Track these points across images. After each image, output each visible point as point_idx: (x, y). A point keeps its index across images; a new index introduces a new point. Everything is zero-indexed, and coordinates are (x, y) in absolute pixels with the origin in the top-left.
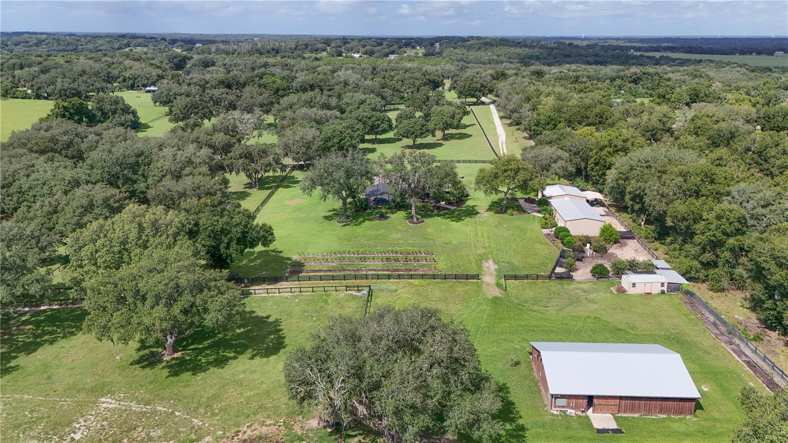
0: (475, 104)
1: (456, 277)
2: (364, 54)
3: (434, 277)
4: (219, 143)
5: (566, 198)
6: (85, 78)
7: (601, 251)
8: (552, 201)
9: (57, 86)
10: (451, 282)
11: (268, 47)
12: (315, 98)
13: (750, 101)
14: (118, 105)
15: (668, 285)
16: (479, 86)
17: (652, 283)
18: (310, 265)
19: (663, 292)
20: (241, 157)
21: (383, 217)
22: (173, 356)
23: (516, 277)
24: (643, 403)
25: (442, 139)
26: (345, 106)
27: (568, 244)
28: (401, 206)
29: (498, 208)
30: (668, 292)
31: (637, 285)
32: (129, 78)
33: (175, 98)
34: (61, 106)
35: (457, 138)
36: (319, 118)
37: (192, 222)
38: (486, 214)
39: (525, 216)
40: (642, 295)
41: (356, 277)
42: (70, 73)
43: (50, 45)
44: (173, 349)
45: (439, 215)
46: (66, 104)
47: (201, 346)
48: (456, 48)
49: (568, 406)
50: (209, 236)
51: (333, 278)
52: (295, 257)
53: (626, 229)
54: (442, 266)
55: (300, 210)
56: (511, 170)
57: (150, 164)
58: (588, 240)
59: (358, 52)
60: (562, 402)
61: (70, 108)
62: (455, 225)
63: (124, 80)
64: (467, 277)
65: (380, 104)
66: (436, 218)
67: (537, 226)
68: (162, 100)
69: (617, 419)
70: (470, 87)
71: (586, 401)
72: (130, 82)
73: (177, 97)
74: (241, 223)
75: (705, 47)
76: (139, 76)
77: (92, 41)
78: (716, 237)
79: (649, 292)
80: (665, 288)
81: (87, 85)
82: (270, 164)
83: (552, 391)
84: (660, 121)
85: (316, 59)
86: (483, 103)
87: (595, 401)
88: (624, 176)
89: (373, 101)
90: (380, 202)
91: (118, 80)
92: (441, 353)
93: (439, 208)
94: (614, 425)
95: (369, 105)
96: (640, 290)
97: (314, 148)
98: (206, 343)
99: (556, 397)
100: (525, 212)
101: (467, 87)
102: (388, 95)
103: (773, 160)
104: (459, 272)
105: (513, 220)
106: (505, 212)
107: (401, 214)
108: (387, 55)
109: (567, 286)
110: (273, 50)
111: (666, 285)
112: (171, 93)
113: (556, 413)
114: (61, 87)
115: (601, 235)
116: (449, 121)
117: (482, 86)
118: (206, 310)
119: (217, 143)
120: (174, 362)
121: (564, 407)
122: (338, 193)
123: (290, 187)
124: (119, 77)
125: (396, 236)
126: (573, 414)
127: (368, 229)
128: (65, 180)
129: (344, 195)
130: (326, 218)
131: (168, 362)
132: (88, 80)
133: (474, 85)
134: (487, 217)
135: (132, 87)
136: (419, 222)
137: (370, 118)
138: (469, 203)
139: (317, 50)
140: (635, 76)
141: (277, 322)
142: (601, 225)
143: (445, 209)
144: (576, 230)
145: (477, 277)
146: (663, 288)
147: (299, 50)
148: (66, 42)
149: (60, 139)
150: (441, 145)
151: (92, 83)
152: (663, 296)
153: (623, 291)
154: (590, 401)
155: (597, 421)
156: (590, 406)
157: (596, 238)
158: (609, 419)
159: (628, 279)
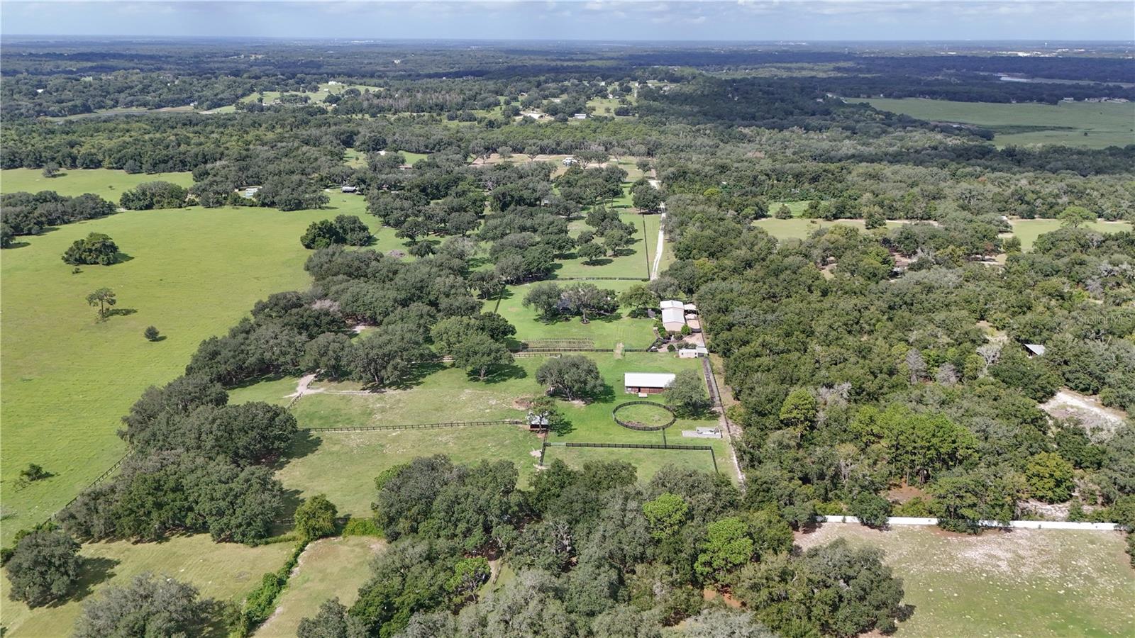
0: (647, 213)
1: (602, 351)
2: (545, 112)
3: (592, 351)
5: (672, 308)
7: (680, 338)
8: (663, 311)
10: (599, 353)
15: (698, 354)
16: (652, 197)
17: (692, 353)
18: (531, 345)
20: (478, 280)
21: (567, 319)
22: (484, 378)
23: (630, 351)
24: (657, 390)
25: (612, 256)
27: (663, 335)
28: (579, 313)
29: (634, 315)
30: (697, 357)
31: (685, 354)
32: (326, 177)
34: (317, 227)
35: (624, 255)
38: (626, 318)
39: (647, 318)
40: (686, 358)
41: (554, 350)
45: (599, 319)
46: (320, 226)
49: (632, 391)
51: (543, 351)
52: (523, 341)
53: (699, 325)
54: (597, 345)
55: (519, 314)
56: (639, 294)
58: (674, 333)
59: (539, 108)
60: (630, 389)
62: (607, 324)
64: (607, 351)
66: (597, 320)
67: (651, 325)
69: (647, 395)
70: (644, 198)
76: (333, 174)
79: (689, 356)
82: (496, 285)
83: (626, 384)
85: (491, 124)
86: (656, 212)
87: (641, 389)
90: (566, 309)
92: (585, 368)
93: (600, 315)
96: (685, 356)
97: (521, 270)
99: (627, 387)
100: (647, 316)
101: (641, 198)
104: (605, 348)
105: (642, 322)
106: (638, 316)
107: (578, 318)
109: (654, 355)
113: (627, 393)
115: (682, 330)
120: (485, 380)
121: (630, 391)
122: (543, 307)
125: (574, 330)
126: (633, 394)
127: (559, 326)
129: (545, 307)
130: (535, 320)
131: (482, 380)
133: (648, 197)
134: (626, 319)
136: (587, 322)
138: (618, 311)
139: (489, 106)
141: (521, 368)
142: (685, 325)
143: (603, 315)
144: (669, 327)
145: (612, 351)
146: (696, 355)
150: (611, 261)
152: (695, 358)
153: (678, 357)
154: (639, 389)
155: (640, 395)
156: (639, 391)
157: (678, 332)
158: (645, 395)
159: (681, 351)
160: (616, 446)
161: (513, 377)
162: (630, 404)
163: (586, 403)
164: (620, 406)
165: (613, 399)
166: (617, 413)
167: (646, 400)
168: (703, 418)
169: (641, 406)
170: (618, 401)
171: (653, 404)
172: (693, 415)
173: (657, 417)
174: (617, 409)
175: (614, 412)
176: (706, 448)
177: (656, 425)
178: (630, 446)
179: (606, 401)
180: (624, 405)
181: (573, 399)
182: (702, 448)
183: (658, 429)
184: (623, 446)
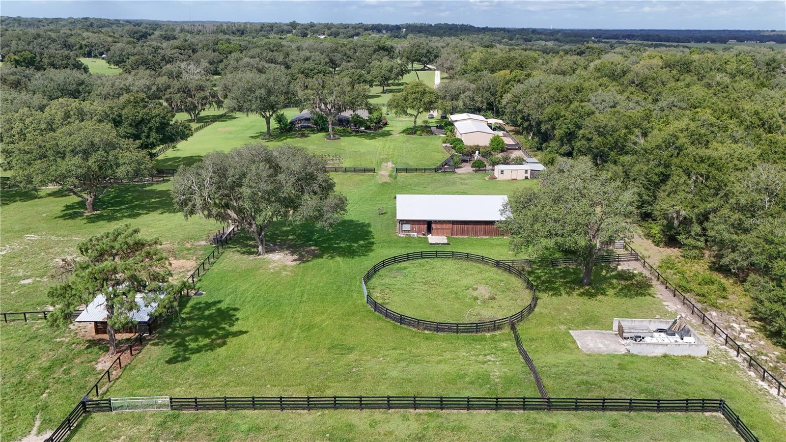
0: (422, 70)
1: (355, 170)
2: (329, 36)
4: (162, 85)
5: (469, 121)
6: (39, 40)
7: (487, 155)
8: (455, 124)
9: (12, 48)
10: (350, 174)
11: (234, 28)
12: (262, 54)
13: (662, 58)
14: (69, 61)
15: (531, 173)
16: (425, 51)
17: (517, 170)
19: (526, 178)
20: (179, 91)
21: (304, 136)
22: (93, 213)
23: (406, 171)
24: (470, 227)
25: (381, 93)
26: (291, 63)
27: (460, 150)
29: (409, 131)
30: (531, 178)
31: (505, 172)
32: (85, 45)
33: (128, 58)
34: (12, 59)
35: (395, 92)
36: (261, 67)
37: (116, 113)
38: (398, 135)
39: (433, 136)
40: (509, 180)
42: (25, 36)
43: (10, 25)
44: (93, 207)
45: (355, 136)
46: (17, 58)
47: (118, 208)
48: (421, 32)
49: (412, 231)
50: (131, 125)
53: (514, 142)
54: (346, 164)
55: (230, 133)
56: (418, 92)
57: (91, 93)
58: (478, 148)
59: (324, 34)
60: (407, 227)
61: (21, 62)
62: (367, 141)
63: (81, 48)
64: (365, 170)
65: (324, 61)
66: (353, 137)
67: (440, 141)
68: (115, 60)
69: (448, 239)
70: (416, 52)
71: (426, 226)
72: (86, 50)
73: (130, 57)
74: (159, 115)
75: (662, 35)
76: (95, 45)
77: (55, 23)
78: (570, 129)
79: (515, 178)
80: (528, 175)
81: (42, 47)
82: (206, 98)
83: (400, 216)
84: (571, 67)
85: (281, 38)
86: (430, 69)
87: (433, 226)
88: (517, 99)
89: (318, 58)
90: (305, 128)
91: (74, 48)
93: (358, 132)
94: (446, 241)
95: (313, 61)
96: (507, 176)
98: (123, 207)
99: (403, 222)
100: (432, 134)
101: (414, 52)
102: (338, 58)
103: (650, 89)
104: (361, 168)
105: (422, 139)
106: (415, 133)
107: (321, 134)
108: (352, 37)
109: (450, 177)
110: (238, 31)
111: (529, 172)
112: (124, 54)
113: (402, 236)
114: (15, 49)
115: (490, 144)
116: (387, 74)
117: (428, 52)
118: (118, 165)
119: (160, 85)
120: (93, 216)
121: (409, 231)
123: (226, 121)
124: (75, 46)
126: (416, 236)
127: (289, 142)
128: (7, 100)
129: (268, 116)
130: (253, 137)
131: (87, 216)
132: (43, 43)
133: (420, 51)
134: (398, 137)
135: (89, 55)
136: (336, 139)
137: (311, 70)
138: (387, 128)
139: (282, 32)
140: (578, 50)
142: (491, 137)
143: (363, 132)
144: (468, 142)
145: (373, 170)
146: (526, 175)
147: (265, 31)
148: (27, 23)
149: (8, 78)
150: (378, 97)
151: (46, 46)
152: (526, 181)
153: (494, 178)
154: (429, 226)
155: (432, 239)
156: (429, 230)
157: (485, 147)
158: (443, 239)
159: (498, 168)
160: (361, 404)
161: (159, 211)
162: (408, 257)
163: (301, 259)
164: (384, 264)
165: (368, 248)
166: (374, 281)
167: (449, 249)
168: (611, 292)
169: (437, 262)
170: (380, 253)
171: (468, 257)
172: (580, 283)
173: (484, 291)
174: (375, 270)
175: (368, 277)
176: (704, 405)
177: (488, 314)
178: (415, 403)
179: (350, 253)
180: (395, 260)
181: (268, 251)
182: (687, 406)
183: (495, 326)
184: (389, 403)
